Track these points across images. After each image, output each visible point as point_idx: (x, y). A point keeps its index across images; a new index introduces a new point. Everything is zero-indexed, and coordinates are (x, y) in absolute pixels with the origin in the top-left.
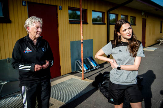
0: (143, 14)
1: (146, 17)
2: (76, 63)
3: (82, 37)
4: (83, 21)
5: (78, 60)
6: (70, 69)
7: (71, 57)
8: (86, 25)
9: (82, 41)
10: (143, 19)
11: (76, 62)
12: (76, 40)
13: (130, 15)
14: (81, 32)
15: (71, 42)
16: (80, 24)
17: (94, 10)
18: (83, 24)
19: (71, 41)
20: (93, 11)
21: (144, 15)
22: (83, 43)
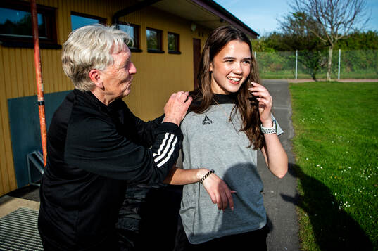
0: (194, 28)
1: (199, 35)
2: (30, 161)
3: (40, 87)
4: (40, 40)
5: (35, 152)
6: (13, 180)
7: (12, 144)
8: (54, 51)
9: (41, 99)
10: (194, 39)
11: (29, 156)
12: (27, 95)
13: (167, 29)
14: (38, 72)
15: (9, 100)
16: (32, 47)
17: (76, 11)
18: (42, 47)
19: (10, 97)
20: (73, 13)
21: (196, 30)
22: (43, 103)
